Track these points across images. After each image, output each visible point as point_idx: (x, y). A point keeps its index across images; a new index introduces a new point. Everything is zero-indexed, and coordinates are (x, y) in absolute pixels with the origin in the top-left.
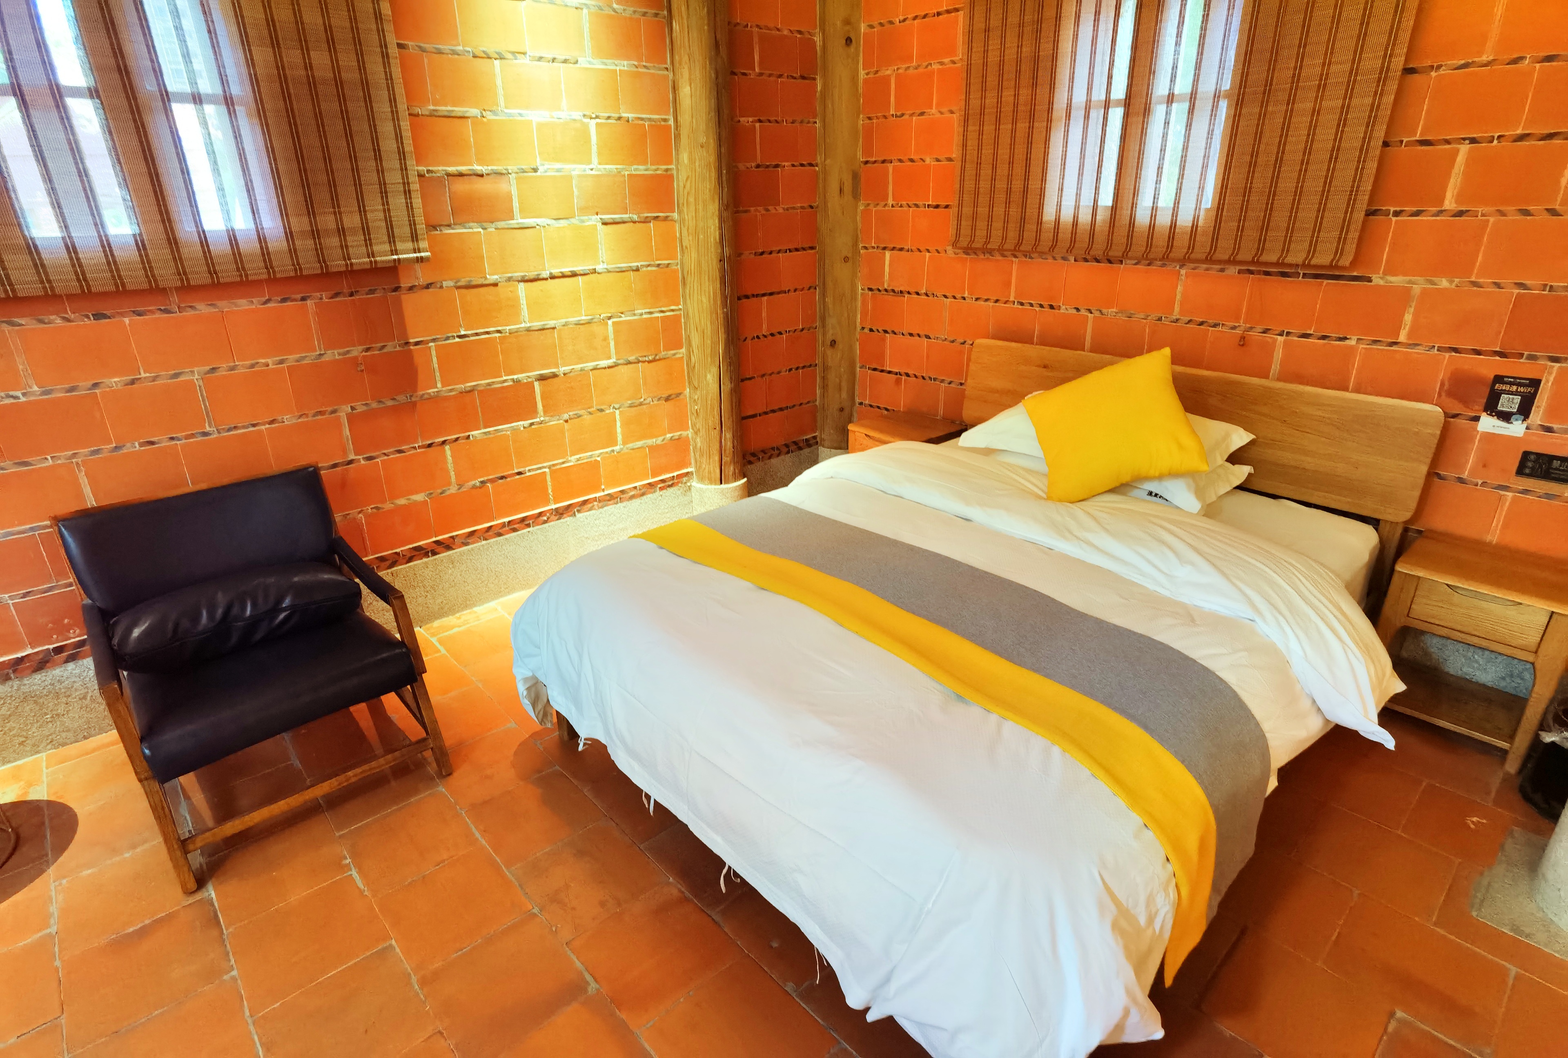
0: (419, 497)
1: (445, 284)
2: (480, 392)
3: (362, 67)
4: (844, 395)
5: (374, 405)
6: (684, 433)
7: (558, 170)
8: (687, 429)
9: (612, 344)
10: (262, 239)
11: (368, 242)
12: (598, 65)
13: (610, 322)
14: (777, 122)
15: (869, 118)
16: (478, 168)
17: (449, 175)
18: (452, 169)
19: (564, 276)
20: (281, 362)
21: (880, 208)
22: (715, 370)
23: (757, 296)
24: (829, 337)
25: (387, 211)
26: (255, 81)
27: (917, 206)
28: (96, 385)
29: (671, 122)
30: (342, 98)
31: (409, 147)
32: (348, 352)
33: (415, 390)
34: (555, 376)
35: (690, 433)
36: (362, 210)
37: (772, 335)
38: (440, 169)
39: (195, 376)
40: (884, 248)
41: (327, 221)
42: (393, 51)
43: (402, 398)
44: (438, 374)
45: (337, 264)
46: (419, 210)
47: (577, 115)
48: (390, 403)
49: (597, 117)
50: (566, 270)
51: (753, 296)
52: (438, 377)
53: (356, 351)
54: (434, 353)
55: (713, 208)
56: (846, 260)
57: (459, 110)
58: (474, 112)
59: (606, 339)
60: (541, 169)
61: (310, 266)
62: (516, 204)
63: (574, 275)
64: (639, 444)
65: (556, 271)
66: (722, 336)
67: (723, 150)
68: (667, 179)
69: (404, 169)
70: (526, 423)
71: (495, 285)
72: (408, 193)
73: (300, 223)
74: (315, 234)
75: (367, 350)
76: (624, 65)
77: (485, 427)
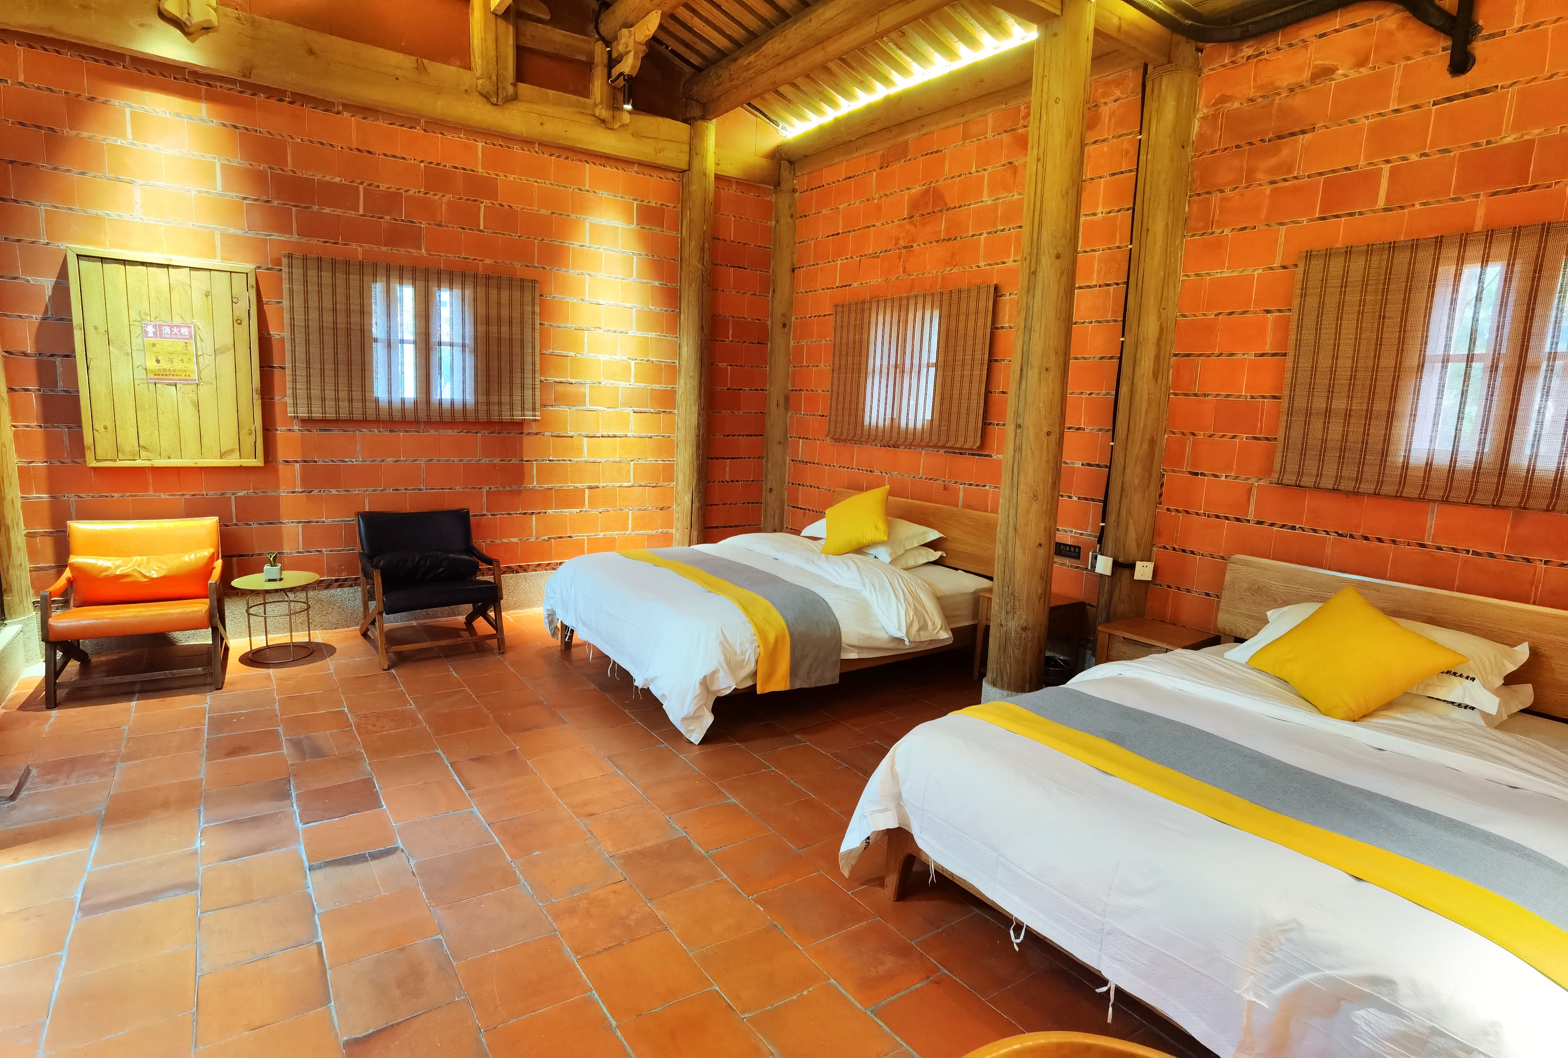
0: (514, 540)
1: (546, 434)
2: (556, 490)
3: (522, 334)
4: (776, 521)
5: (501, 489)
6: (670, 530)
7: (612, 384)
8: (673, 528)
9: (632, 474)
10: (464, 404)
11: (512, 409)
12: (639, 334)
13: (632, 463)
14: (741, 366)
15: (795, 367)
16: (570, 380)
17: (555, 382)
18: (557, 380)
19: (609, 437)
20: (461, 461)
21: (797, 415)
22: (690, 495)
23: (724, 458)
24: (769, 486)
25: (523, 396)
26: (476, 338)
27: (814, 415)
28: (383, 461)
29: (677, 364)
30: (511, 346)
31: (538, 368)
32: (492, 460)
33: (522, 482)
34: (598, 487)
35: (674, 531)
36: (511, 395)
37: (732, 481)
38: (551, 379)
39: (422, 462)
40: (800, 438)
41: (494, 399)
42: (537, 326)
43: (515, 487)
44: (535, 478)
45: (496, 418)
46: (538, 397)
47: (625, 358)
48: (509, 489)
49: (636, 359)
50: (611, 434)
51: (721, 458)
52: (535, 480)
53: (497, 461)
54: (535, 467)
55: (695, 409)
56: (780, 443)
57: (565, 353)
58: (572, 354)
59: (629, 471)
60: (603, 383)
61: (483, 417)
62: (587, 399)
63: (615, 436)
64: (641, 532)
65: (605, 434)
66: (695, 476)
67: (703, 380)
68: (673, 392)
69: (534, 378)
70: (578, 510)
71: (572, 437)
72: (534, 389)
73: (482, 399)
74: (488, 404)
75: (502, 460)
76: (653, 335)
77: (555, 509)
